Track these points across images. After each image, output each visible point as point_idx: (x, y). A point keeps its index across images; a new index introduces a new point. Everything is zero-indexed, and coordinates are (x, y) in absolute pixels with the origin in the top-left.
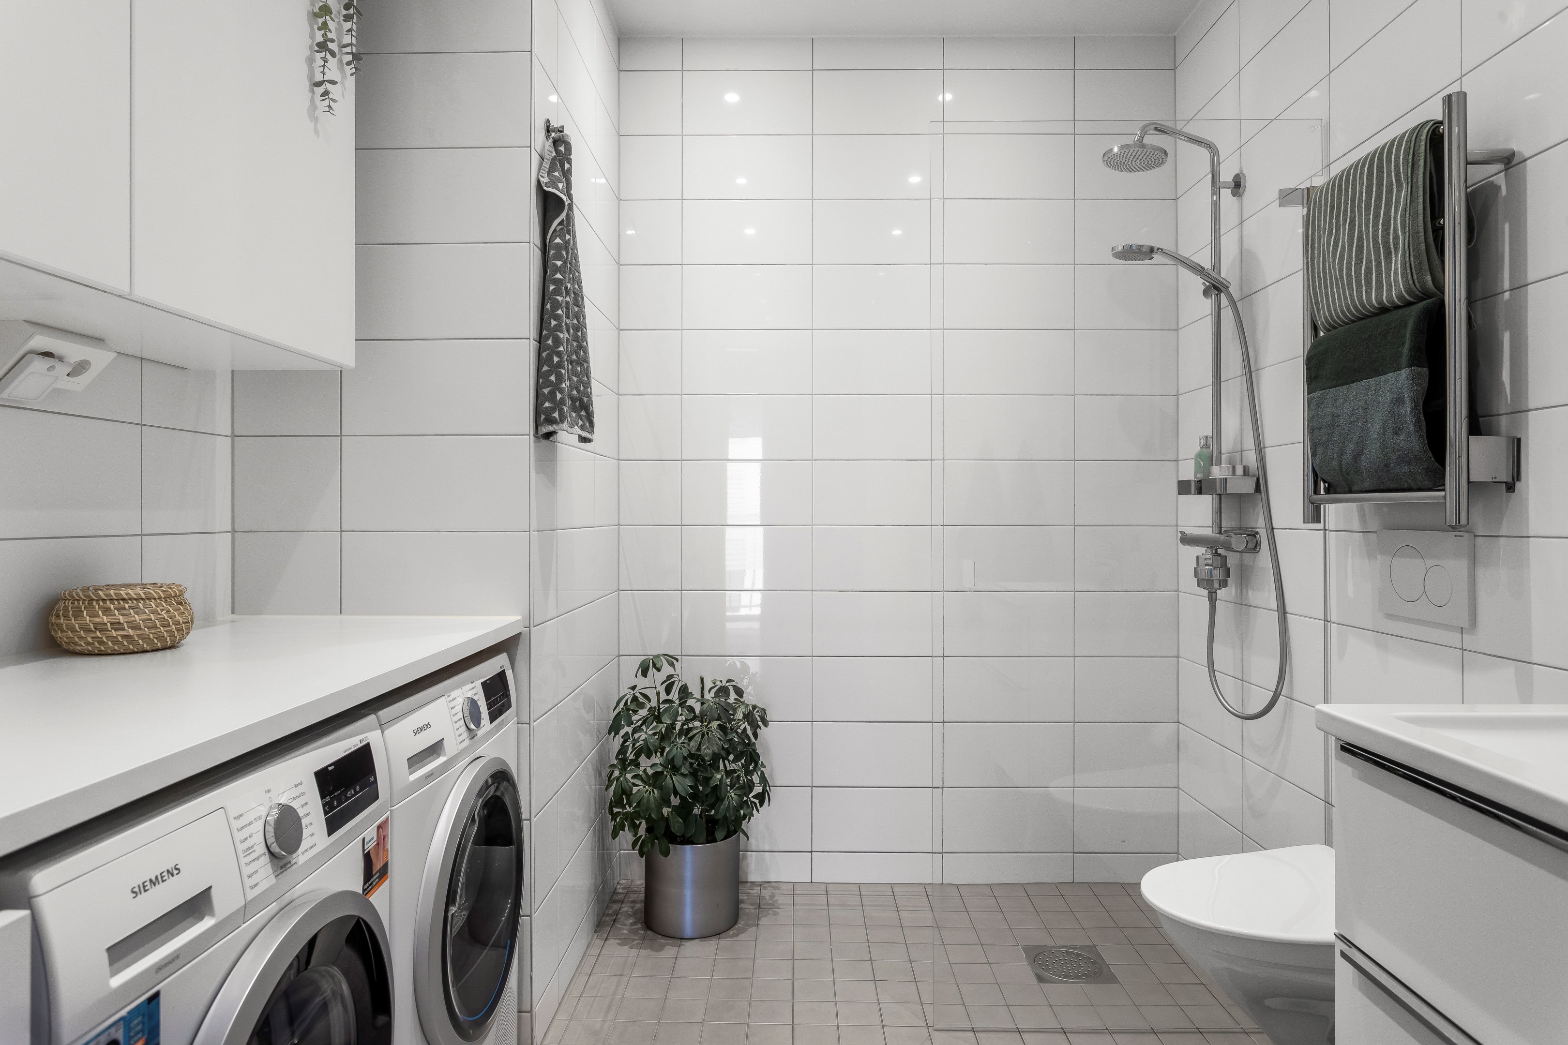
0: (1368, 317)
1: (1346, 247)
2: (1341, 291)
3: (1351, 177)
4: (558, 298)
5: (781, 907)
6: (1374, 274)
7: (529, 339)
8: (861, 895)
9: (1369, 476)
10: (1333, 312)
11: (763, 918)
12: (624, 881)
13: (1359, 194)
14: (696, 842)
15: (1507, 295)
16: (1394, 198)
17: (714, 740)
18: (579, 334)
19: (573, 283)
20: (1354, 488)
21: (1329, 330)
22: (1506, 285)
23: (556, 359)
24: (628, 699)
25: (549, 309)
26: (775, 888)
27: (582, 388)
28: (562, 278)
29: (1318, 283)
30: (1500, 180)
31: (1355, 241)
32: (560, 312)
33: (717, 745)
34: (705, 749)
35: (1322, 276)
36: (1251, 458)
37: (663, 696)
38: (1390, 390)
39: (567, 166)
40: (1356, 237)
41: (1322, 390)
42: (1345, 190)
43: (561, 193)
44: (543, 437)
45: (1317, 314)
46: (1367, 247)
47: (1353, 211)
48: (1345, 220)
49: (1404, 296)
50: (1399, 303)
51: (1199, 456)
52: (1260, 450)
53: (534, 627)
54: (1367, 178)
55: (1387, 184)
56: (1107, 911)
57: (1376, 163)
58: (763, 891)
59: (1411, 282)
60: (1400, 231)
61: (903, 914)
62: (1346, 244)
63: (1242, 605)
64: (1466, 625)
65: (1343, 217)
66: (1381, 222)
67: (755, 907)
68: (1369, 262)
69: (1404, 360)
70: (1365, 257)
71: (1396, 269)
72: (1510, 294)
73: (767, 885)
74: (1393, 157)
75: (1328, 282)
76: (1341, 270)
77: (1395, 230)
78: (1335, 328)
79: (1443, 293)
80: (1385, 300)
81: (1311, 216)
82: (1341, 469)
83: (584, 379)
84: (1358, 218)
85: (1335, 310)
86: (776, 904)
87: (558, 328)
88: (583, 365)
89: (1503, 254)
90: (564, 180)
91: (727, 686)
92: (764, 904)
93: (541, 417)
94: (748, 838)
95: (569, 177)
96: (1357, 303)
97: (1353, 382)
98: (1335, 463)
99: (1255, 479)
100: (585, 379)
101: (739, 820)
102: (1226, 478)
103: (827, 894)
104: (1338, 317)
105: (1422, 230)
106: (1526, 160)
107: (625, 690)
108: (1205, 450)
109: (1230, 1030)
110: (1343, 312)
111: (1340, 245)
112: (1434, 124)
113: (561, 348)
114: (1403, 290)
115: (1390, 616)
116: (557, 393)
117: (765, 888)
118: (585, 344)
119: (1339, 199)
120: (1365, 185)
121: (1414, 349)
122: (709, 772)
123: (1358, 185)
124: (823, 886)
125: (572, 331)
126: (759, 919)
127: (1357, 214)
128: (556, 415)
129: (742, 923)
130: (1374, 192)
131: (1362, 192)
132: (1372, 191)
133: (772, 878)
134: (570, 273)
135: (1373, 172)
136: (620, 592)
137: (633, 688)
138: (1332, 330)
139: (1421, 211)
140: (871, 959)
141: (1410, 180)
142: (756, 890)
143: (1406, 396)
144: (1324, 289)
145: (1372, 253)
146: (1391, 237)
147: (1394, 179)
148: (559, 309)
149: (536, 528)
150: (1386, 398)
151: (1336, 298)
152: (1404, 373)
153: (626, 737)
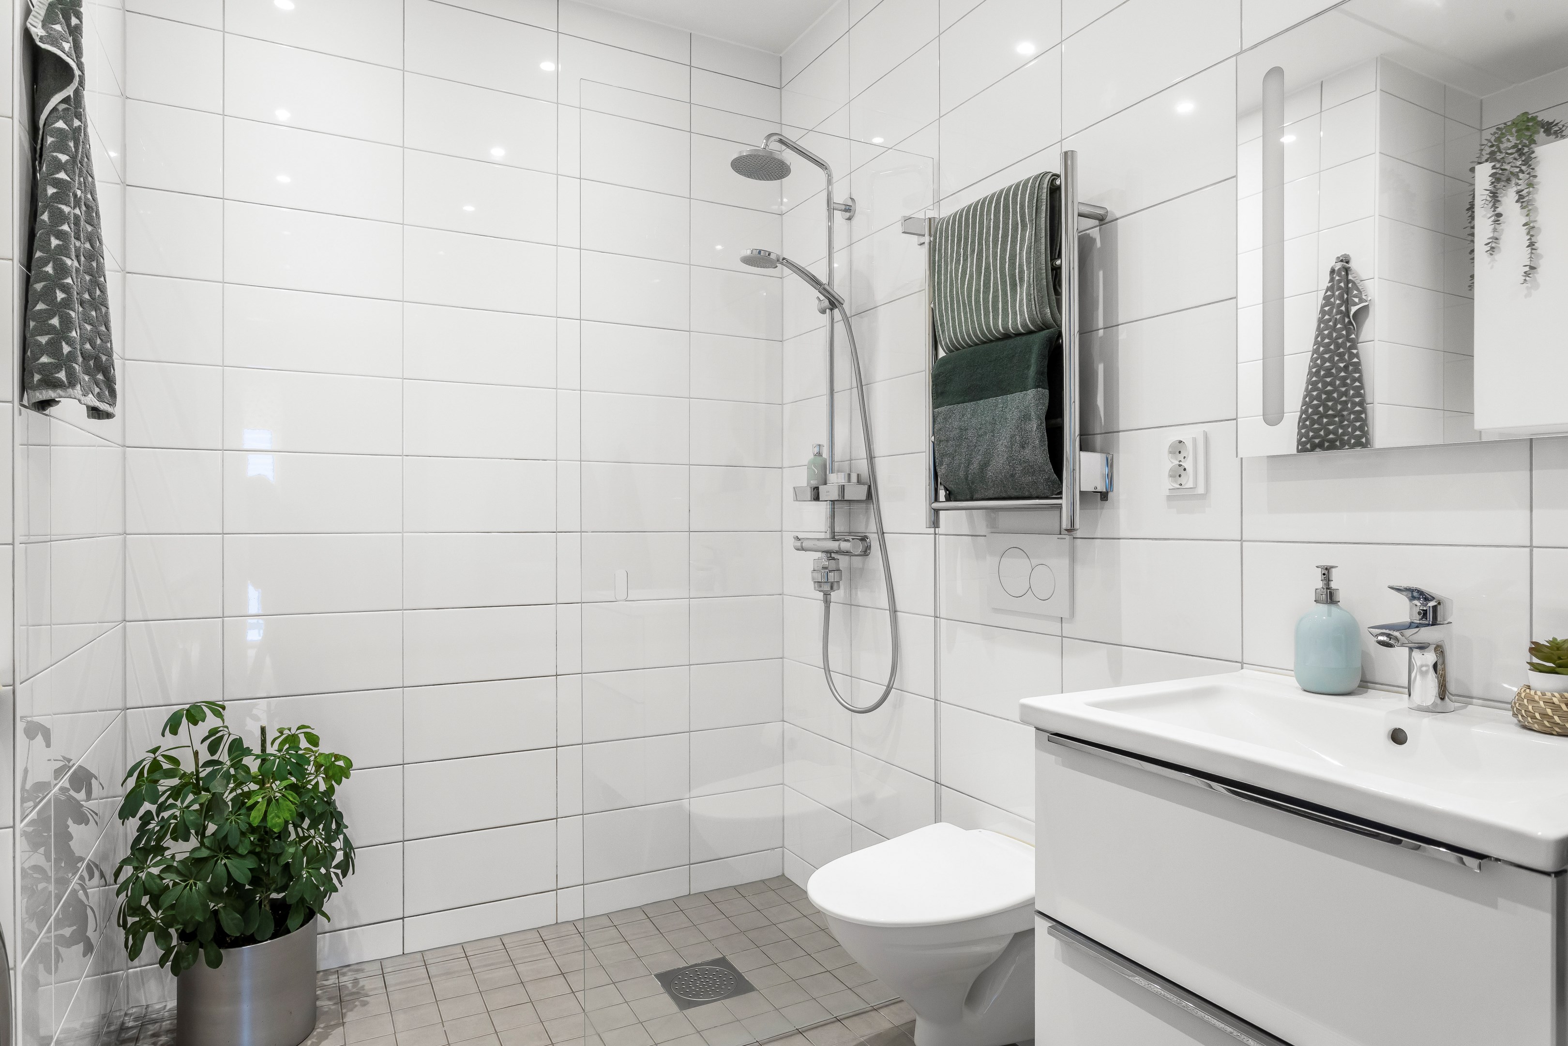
0: (991, 341)
1: (975, 276)
2: (969, 316)
3: (978, 213)
4: (63, 207)
5: (371, 993)
6: (1000, 303)
7: (12, 260)
8: (466, 957)
9: (994, 485)
10: (959, 334)
11: (349, 1014)
12: (134, 1010)
13: (987, 229)
14: (259, 940)
15: (1101, 332)
16: (1019, 236)
17: (284, 805)
18: (94, 264)
19: (85, 190)
20: (976, 496)
21: (951, 351)
22: (1101, 324)
23: (60, 295)
24: (145, 766)
25: (47, 221)
26: (357, 971)
27: (99, 341)
28: (69, 179)
29: (945, 306)
30: (1095, 233)
31: (983, 271)
32: (65, 227)
33: (290, 811)
34: (273, 818)
35: (949, 300)
36: (862, 466)
37: (204, 756)
38: (1018, 407)
39: (74, 21)
40: (983, 268)
41: (950, 405)
42: (972, 223)
43: (67, 56)
44: (35, 407)
45: (941, 335)
46: (994, 278)
47: (980, 244)
48: (973, 251)
49: (1028, 324)
50: (1023, 331)
51: (812, 463)
52: (871, 458)
53: (21, 683)
54: (994, 215)
55: (1012, 223)
56: (728, 918)
57: (1002, 203)
58: (342, 979)
59: (1035, 313)
60: (1025, 266)
61: (520, 968)
62: (974, 273)
63: (851, 605)
64: (1066, 615)
65: (970, 248)
66: (1008, 256)
67: (335, 1001)
68: (996, 291)
69: (1030, 381)
70: (992, 286)
71: (1021, 300)
72: (1104, 333)
73: (345, 970)
74: (1019, 199)
75: (955, 306)
76: (969, 296)
77: (1021, 266)
78: (957, 349)
79: (1060, 327)
80: (1010, 326)
81: (937, 244)
82: (966, 478)
83: (101, 328)
84: (986, 251)
85: (961, 332)
86: (362, 992)
87: (63, 250)
88: (100, 309)
89: (1098, 296)
90: (71, 39)
91: (297, 734)
92: (347, 995)
93: (33, 376)
94: (329, 920)
95: (78, 37)
96: (984, 328)
97: (981, 399)
98: (962, 474)
99: (866, 487)
100: (103, 328)
101: (320, 898)
102: (844, 485)
103: (425, 965)
104: (963, 339)
105: (1044, 268)
106: (1117, 219)
107: (139, 753)
108: (819, 458)
109: (862, 1011)
110: (969, 335)
111: (968, 273)
112: (1053, 175)
113: (69, 281)
114: (1027, 319)
115: (996, 610)
116: (64, 343)
117: (344, 974)
118: (102, 279)
119: (967, 232)
120: (992, 221)
121: (1039, 373)
122: (278, 847)
123: (985, 220)
124: (419, 956)
125: (82, 259)
126: (343, 1016)
127: (984, 247)
128: (62, 375)
129: (322, 1026)
130: (1001, 229)
131: (990, 227)
132: (999, 228)
133: (353, 959)
134: (80, 176)
135: (999, 211)
136: (128, 623)
137: (154, 751)
138: (954, 351)
139: (1043, 251)
140: (496, 1031)
141: (1034, 222)
142: (332, 979)
143: (1033, 413)
144: (951, 312)
145: (999, 283)
146: (1017, 271)
147: (1019, 219)
148: (64, 223)
149: (23, 539)
150: (1013, 415)
151: (963, 321)
152: (1031, 393)
153: (147, 818)
